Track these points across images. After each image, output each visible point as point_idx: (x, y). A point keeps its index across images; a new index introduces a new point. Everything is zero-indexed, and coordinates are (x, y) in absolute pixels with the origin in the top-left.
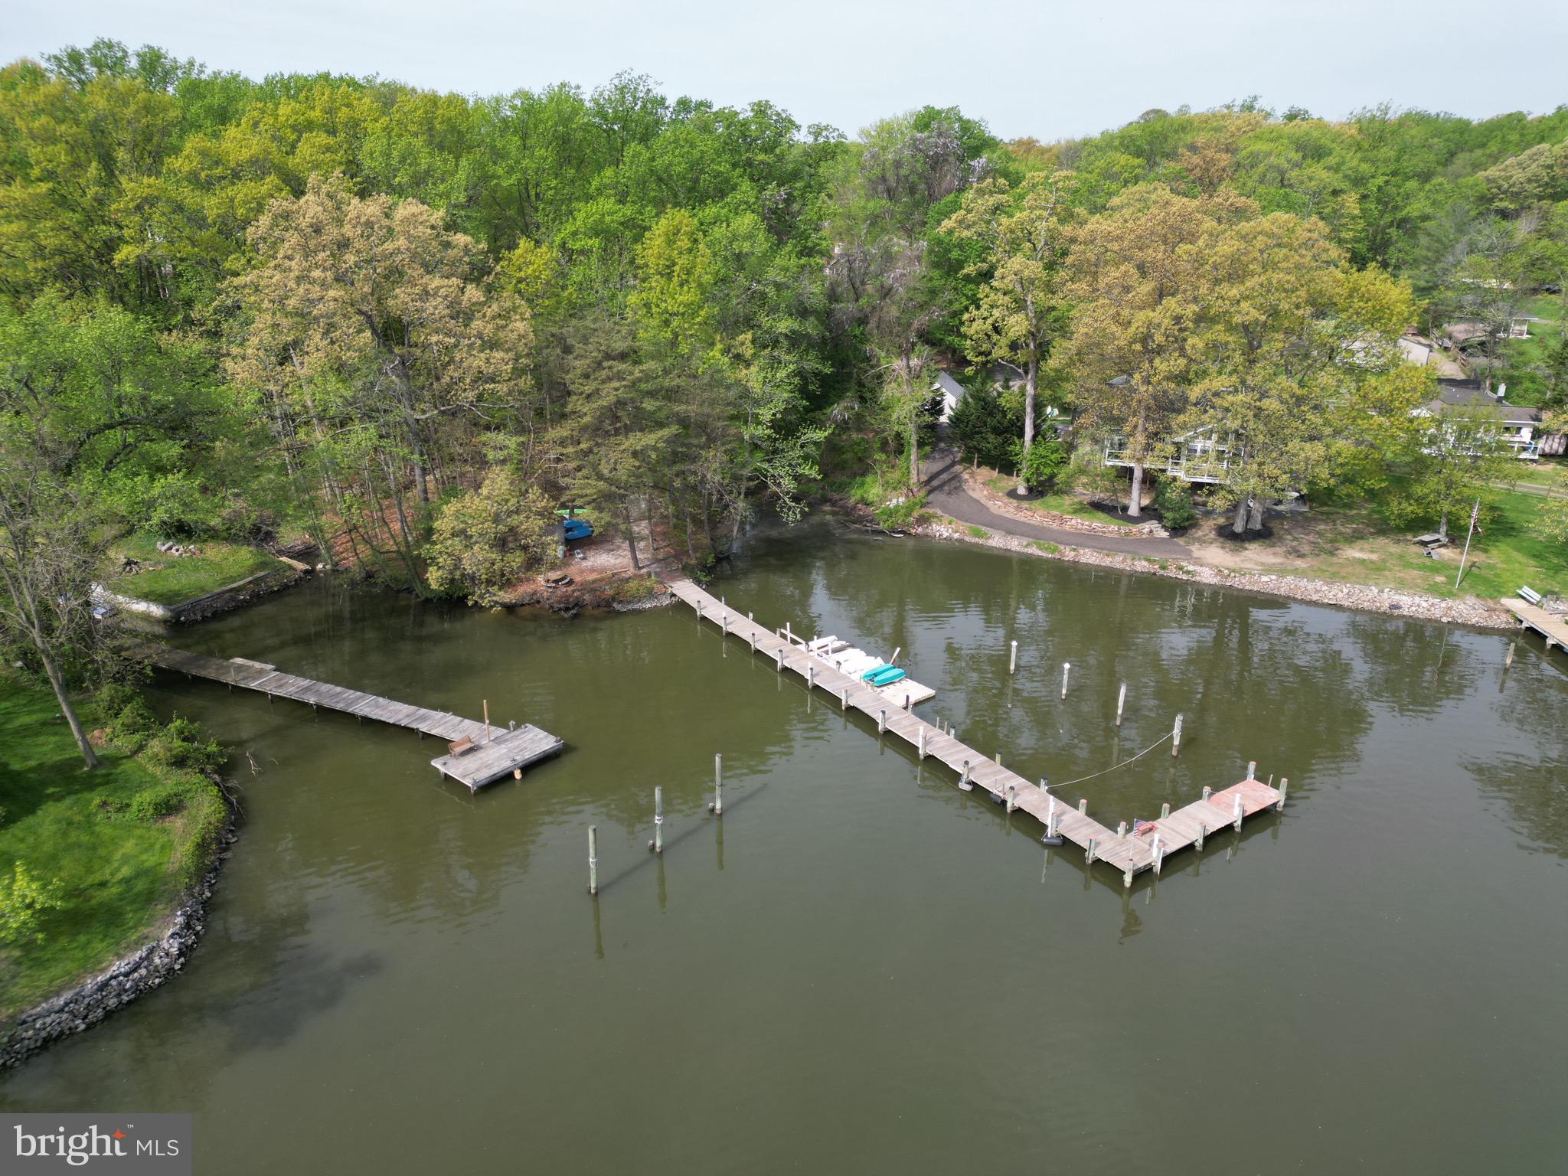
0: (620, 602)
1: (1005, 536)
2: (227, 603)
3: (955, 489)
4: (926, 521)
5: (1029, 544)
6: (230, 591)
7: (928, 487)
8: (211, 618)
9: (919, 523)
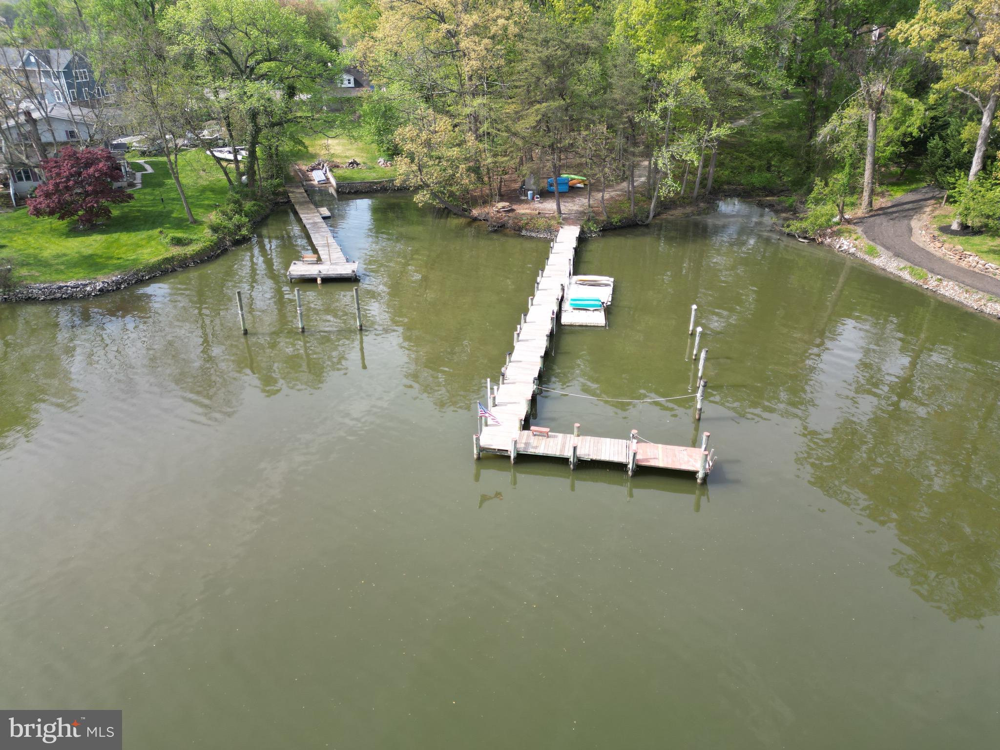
0: (526, 230)
1: (890, 258)
2: (366, 188)
3: (905, 217)
4: (838, 234)
5: (904, 268)
6: (371, 182)
7: (883, 211)
8: (353, 193)
9: (833, 234)
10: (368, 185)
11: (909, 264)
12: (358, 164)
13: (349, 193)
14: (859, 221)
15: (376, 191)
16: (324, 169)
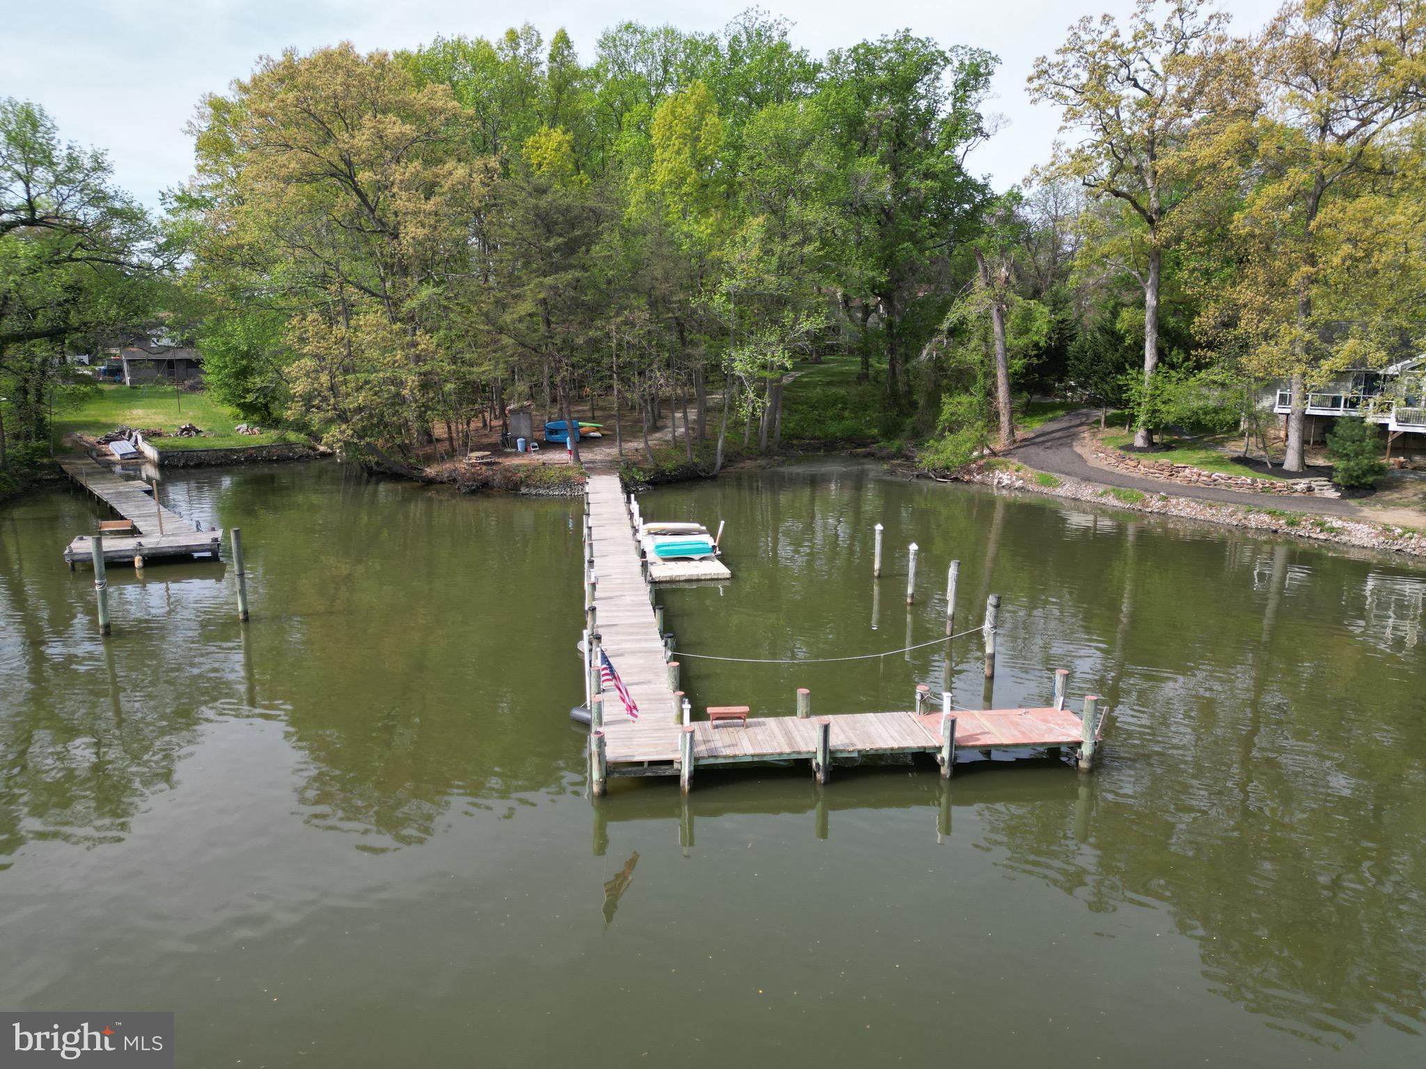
0: (528, 486)
1: (1078, 483)
2: (217, 458)
3: (1061, 445)
4: (990, 467)
5: (1105, 492)
6: (227, 450)
7: (1027, 442)
8: (193, 467)
9: (981, 470)
10: (222, 454)
11: (1110, 487)
12: (198, 432)
13: (185, 466)
14: (1007, 453)
15: (238, 463)
16: (133, 439)
